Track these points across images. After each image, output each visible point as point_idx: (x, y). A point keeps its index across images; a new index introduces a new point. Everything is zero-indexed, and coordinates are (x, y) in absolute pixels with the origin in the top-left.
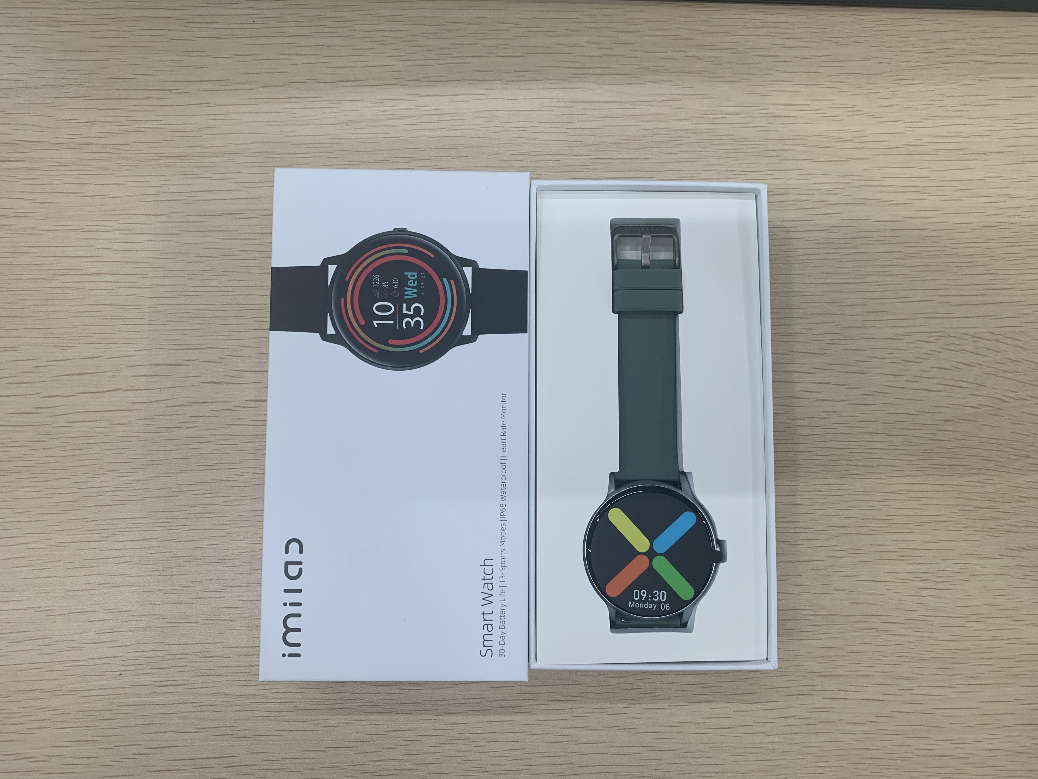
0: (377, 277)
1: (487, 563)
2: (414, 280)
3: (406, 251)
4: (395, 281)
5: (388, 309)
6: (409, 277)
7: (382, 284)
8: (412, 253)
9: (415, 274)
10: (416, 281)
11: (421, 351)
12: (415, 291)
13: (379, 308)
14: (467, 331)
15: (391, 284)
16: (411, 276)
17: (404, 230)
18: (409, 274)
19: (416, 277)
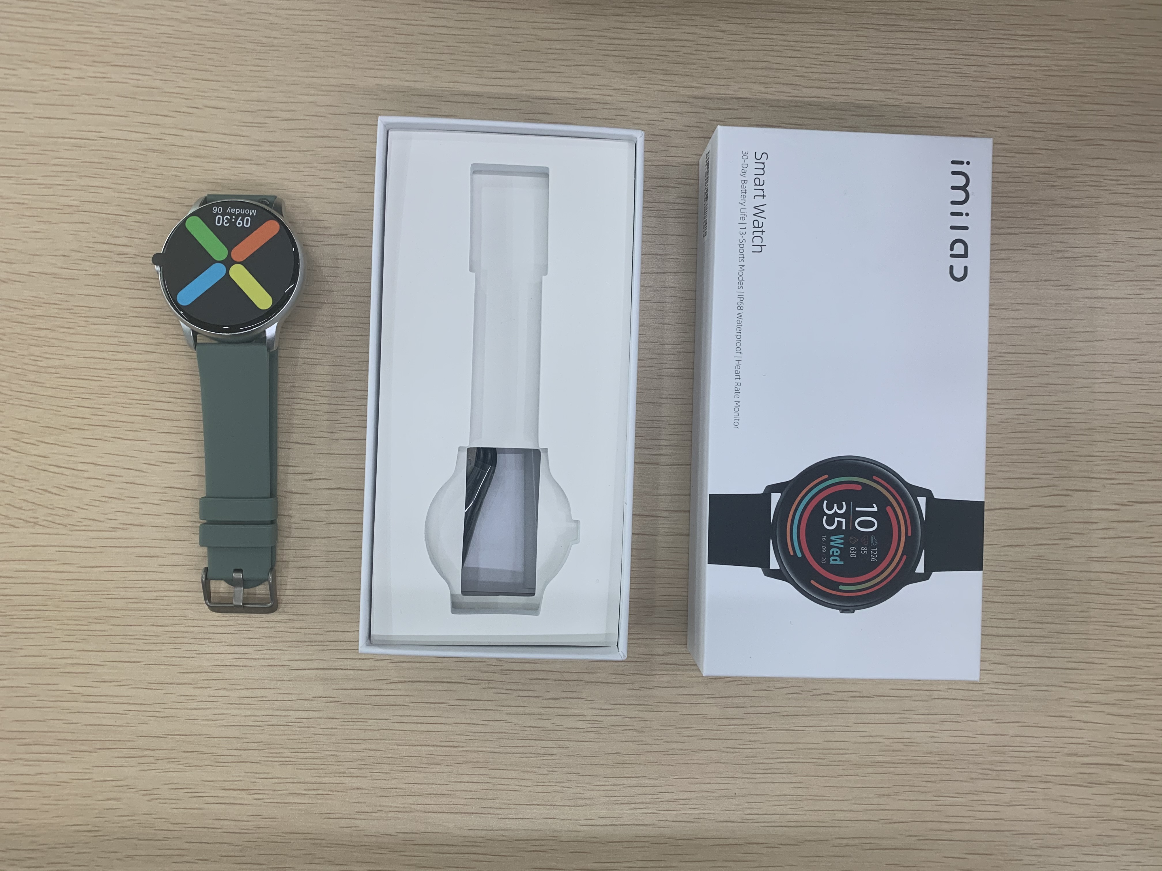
0: (873, 560)
1: (759, 249)
2: (833, 555)
3: (841, 587)
4: (853, 555)
5: (862, 524)
6: (838, 559)
7: (869, 551)
8: (835, 586)
9: (832, 562)
10: (831, 554)
11: (826, 476)
12: (832, 544)
13: (872, 524)
14: (776, 497)
15: (859, 550)
16: (836, 560)
17: (843, 611)
18: (838, 562)
19: (831, 558)
